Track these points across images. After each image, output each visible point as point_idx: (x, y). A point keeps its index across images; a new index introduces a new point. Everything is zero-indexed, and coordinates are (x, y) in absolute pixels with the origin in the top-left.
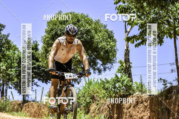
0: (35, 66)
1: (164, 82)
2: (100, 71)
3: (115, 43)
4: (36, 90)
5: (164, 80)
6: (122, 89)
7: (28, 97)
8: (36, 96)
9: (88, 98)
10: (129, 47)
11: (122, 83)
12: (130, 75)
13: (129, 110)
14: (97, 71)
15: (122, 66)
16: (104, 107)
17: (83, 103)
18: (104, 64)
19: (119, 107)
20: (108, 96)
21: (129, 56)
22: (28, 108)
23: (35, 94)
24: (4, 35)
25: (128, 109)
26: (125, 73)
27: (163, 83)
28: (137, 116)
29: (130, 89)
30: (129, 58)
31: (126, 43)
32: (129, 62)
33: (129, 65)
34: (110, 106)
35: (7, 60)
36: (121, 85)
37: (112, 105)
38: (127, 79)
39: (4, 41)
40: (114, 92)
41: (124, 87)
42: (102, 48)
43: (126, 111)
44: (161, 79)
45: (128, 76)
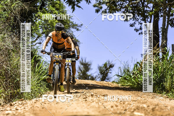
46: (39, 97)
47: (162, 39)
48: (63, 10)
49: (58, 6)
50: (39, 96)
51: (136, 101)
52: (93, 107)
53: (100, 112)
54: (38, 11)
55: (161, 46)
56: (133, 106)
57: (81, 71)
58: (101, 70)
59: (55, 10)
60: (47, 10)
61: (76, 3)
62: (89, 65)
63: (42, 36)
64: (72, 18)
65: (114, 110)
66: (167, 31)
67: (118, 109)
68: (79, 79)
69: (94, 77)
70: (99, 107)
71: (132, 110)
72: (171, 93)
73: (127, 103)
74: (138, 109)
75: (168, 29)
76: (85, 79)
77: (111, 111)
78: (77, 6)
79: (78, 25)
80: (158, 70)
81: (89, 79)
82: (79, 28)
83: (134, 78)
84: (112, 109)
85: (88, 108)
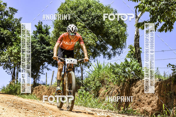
0: (45, 50)
1: (173, 67)
2: (110, 56)
3: (125, 28)
4: (46, 73)
5: (173, 65)
6: (132, 74)
7: (39, 80)
8: (46, 79)
9: (98, 82)
10: (139, 32)
11: (132, 68)
12: (139, 60)
13: (139, 94)
14: (107, 56)
15: (132, 51)
16: (114, 91)
17: (92, 87)
18: (114, 49)
19: (128, 91)
20: (117, 81)
21: (138, 41)
22: (39, 90)
23: (46, 77)
24: (16, 19)
25: (136, 93)
26: (135, 58)
27: (172, 69)
28: (146, 100)
29: (139, 74)
30: (139, 44)
31: (136, 29)
32: (139, 47)
33: (139, 50)
34: (119, 90)
35: (18, 43)
36: (131, 70)
37: (121, 90)
38: (137, 64)
39: (16, 25)
40: (124, 76)
41: (133, 72)
42: (113, 33)
43: (135, 95)
44: (169, 64)
45: (137, 60)
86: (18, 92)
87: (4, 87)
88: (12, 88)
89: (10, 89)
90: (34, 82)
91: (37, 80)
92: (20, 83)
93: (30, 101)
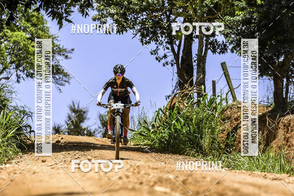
46: (5, 164)
47: (198, 72)
48: (44, 26)
49: (34, 20)
50: (6, 161)
51: (157, 169)
52: (90, 179)
53: (101, 186)
54: (3, 28)
55: (196, 83)
56: (154, 177)
57: (72, 122)
58: (103, 120)
59: (30, 26)
60: (18, 25)
61: (65, 15)
62: (84, 112)
63: (11, 66)
64: (58, 39)
65: (124, 183)
66: (205, 60)
67: (129, 182)
68: (69, 134)
69: (92, 131)
70: (100, 179)
71: (152, 184)
72: (211, 157)
73: (143, 172)
74: (160, 181)
75: (206, 57)
76: (78, 135)
77: (118, 184)
78: (67, 20)
79: (68, 50)
80: (192, 120)
81: (83, 135)
82: (69, 55)
83: (155, 133)
84: (120, 182)
85: (83, 181)
86: (206, 142)
87: (145, 122)
88: (179, 127)
89: (170, 129)
90: (278, 94)
91: (287, 85)
92: (212, 101)
93: (260, 181)
